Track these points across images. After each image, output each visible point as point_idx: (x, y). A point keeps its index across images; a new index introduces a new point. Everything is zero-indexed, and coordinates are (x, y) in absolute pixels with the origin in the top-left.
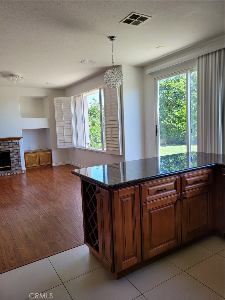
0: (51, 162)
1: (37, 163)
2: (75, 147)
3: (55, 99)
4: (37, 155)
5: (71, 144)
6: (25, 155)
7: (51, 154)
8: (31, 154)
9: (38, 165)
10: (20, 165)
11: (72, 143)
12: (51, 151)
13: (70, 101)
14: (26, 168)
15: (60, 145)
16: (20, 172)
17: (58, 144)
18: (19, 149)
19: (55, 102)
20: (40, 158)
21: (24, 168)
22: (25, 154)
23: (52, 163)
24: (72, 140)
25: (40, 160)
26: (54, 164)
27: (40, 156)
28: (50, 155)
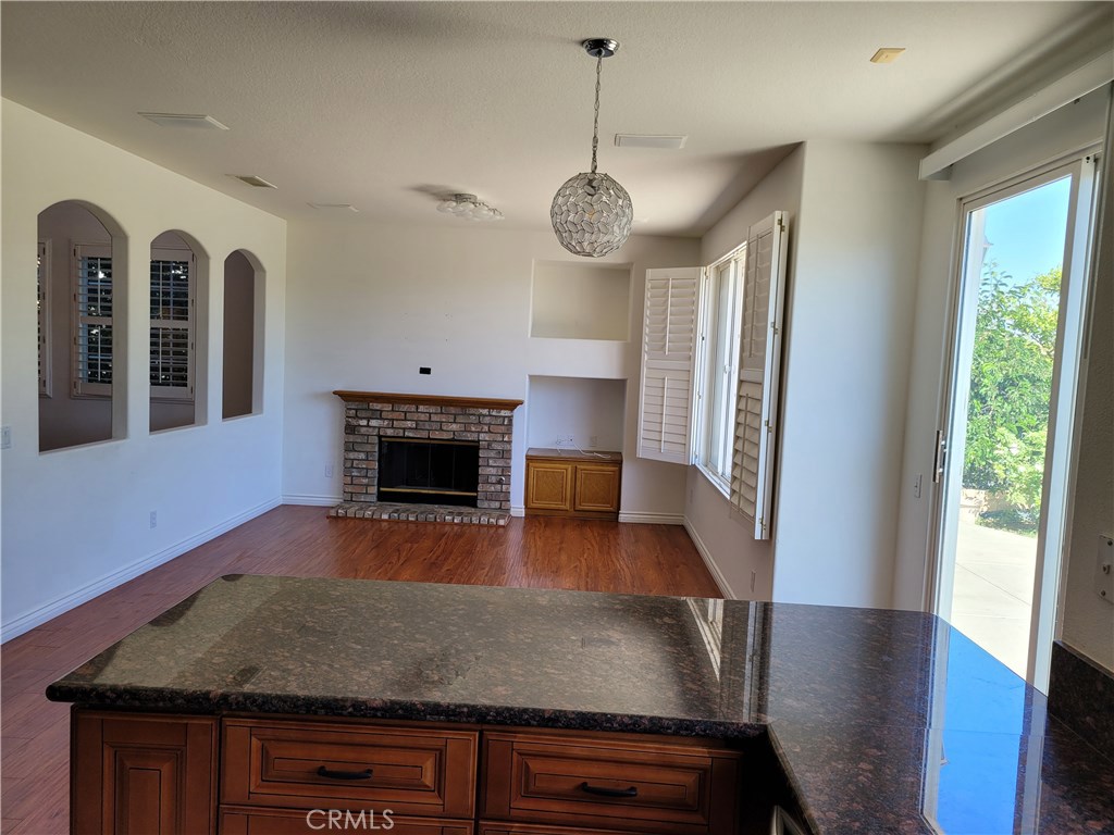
0: (615, 504)
1: (563, 500)
2: (693, 461)
3: (650, 273)
4: (570, 470)
5: (680, 448)
6: (528, 466)
7: (617, 473)
8: (548, 465)
9: (567, 506)
10: (506, 497)
11: (686, 445)
12: (619, 463)
13: (696, 285)
14: (526, 508)
15: (645, 449)
16: (491, 520)
17: (641, 443)
18: (510, 442)
19: (648, 285)
20: (578, 483)
21: (517, 507)
22: (529, 459)
23: (619, 509)
24: (686, 435)
25: (578, 489)
26: (625, 516)
27: (579, 476)
28: (617, 477)
